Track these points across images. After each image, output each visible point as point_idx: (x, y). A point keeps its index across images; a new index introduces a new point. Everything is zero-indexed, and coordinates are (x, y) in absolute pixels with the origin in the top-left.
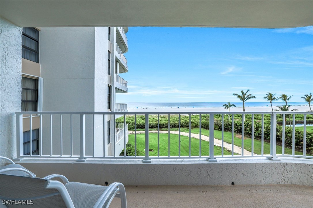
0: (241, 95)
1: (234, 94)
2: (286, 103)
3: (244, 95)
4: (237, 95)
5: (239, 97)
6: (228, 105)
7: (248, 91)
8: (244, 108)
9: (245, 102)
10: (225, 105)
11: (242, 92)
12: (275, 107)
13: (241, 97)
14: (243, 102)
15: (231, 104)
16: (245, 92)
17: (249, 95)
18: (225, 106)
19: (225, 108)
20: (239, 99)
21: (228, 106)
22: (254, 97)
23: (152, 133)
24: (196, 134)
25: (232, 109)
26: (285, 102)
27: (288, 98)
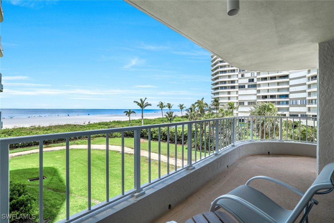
0: (140, 102)
1: (135, 102)
2: (170, 110)
3: (143, 102)
4: (137, 102)
5: (138, 104)
6: (129, 111)
7: (146, 98)
8: (142, 114)
9: (143, 109)
10: (126, 112)
11: (141, 100)
12: (165, 114)
13: (140, 104)
15: (131, 111)
16: (143, 100)
17: (147, 103)
19: (126, 115)
20: (139, 106)
21: (129, 113)
22: (150, 105)
23: (33, 153)
24: (99, 144)
27: (171, 106)
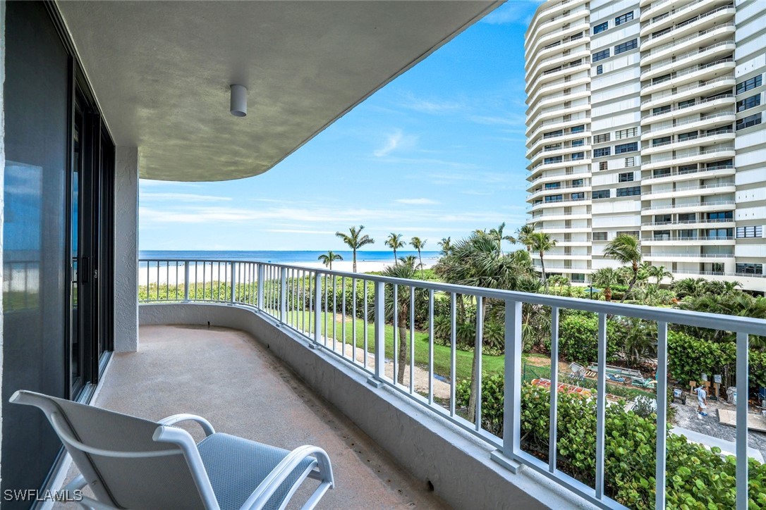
0: (349, 235)
1: (338, 234)
3: (355, 237)
4: (343, 235)
5: (346, 239)
6: (328, 255)
7: (362, 228)
8: (355, 262)
9: (357, 250)
10: (323, 256)
13: (350, 240)
14: (353, 250)
15: (334, 254)
16: (357, 230)
17: (364, 237)
18: (323, 260)
19: (325, 262)
20: (347, 244)
21: (329, 258)
22: (371, 241)
25: (337, 266)
26: (417, 250)
27: (421, 243)
